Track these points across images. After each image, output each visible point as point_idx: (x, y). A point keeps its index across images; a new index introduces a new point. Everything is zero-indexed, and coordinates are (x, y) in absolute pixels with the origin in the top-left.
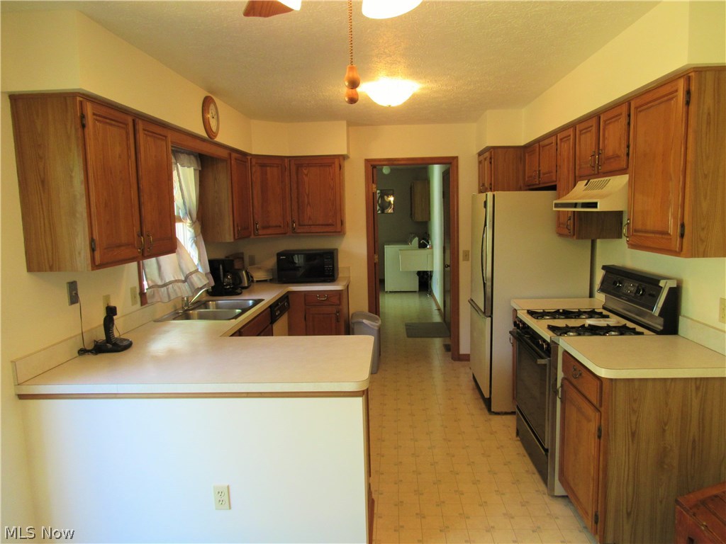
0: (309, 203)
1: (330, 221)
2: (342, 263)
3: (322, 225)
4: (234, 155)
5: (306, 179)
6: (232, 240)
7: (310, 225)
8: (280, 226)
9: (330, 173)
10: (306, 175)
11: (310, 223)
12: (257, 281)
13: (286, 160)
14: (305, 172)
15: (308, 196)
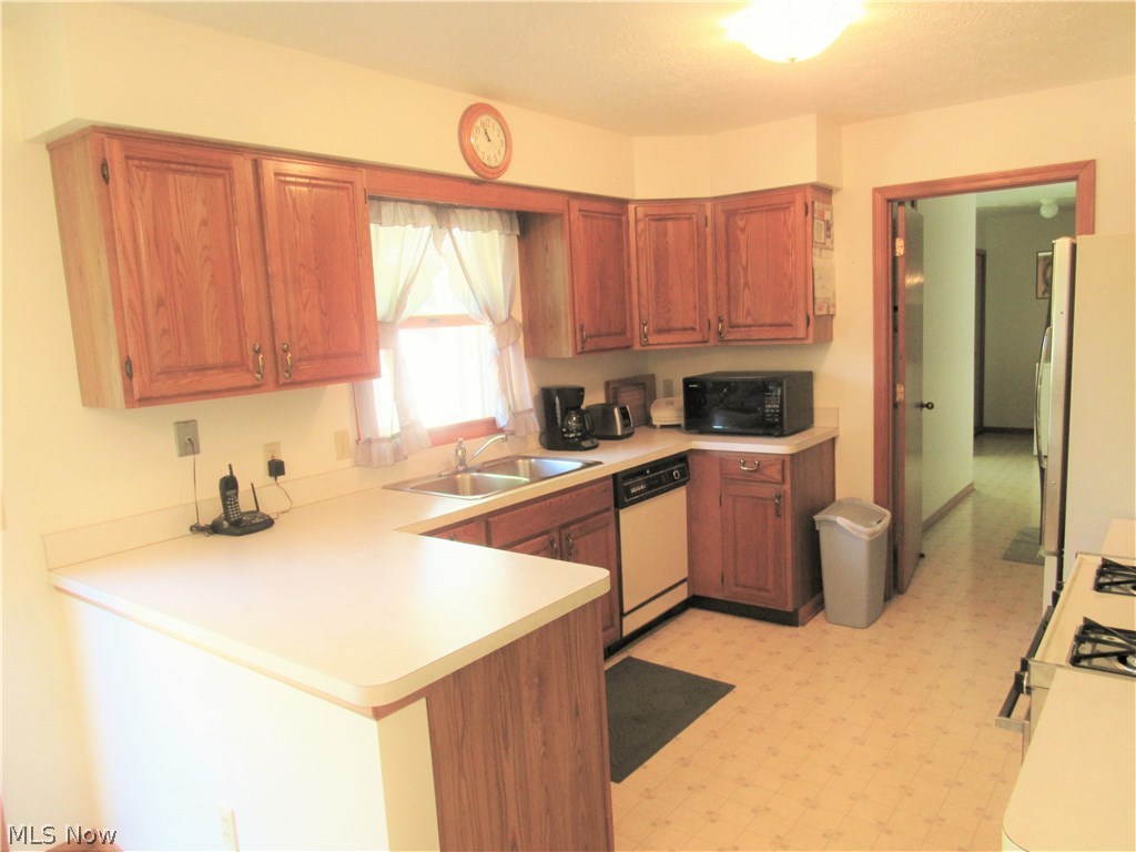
0: (746, 284)
1: (786, 319)
2: (822, 399)
3: (771, 325)
4: (575, 205)
5: (742, 238)
6: (571, 355)
7: (749, 326)
8: (694, 329)
9: (785, 222)
10: (743, 230)
11: (749, 321)
12: (663, 427)
13: (709, 206)
14: (741, 224)
15: (745, 269)
